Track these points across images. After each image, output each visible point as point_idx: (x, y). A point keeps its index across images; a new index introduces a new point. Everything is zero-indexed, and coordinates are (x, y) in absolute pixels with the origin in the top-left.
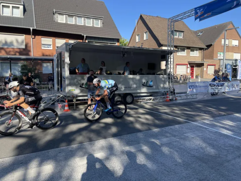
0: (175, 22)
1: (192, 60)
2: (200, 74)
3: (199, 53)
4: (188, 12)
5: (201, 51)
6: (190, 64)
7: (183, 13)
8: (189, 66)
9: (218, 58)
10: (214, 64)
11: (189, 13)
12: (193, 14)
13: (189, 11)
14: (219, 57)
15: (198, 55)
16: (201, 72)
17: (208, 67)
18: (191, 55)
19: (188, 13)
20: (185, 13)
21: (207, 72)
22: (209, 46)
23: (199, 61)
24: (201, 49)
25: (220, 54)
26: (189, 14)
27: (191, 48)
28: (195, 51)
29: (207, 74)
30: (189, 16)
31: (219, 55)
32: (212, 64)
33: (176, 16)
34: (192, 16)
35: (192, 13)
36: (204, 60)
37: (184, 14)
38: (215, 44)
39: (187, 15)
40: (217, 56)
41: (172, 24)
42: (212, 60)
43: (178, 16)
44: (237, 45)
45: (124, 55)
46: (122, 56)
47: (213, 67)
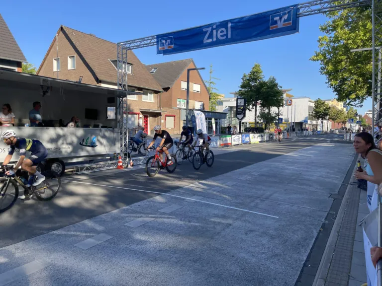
0: (129, 50)
1: (146, 108)
3: (155, 97)
5: (156, 95)
6: (142, 113)
8: (141, 116)
9: (178, 107)
10: (173, 114)
12: (154, 43)
13: (148, 37)
14: (178, 105)
15: (153, 101)
17: (167, 118)
18: (143, 100)
19: (147, 40)
20: (143, 39)
21: (165, 126)
22: (166, 89)
23: (154, 109)
24: (156, 92)
25: (180, 102)
27: (143, 90)
28: (149, 94)
29: (165, 128)
31: (178, 103)
32: (171, 114)
36: (161, 109)
38: (173, 87)
40: (176, 105)
42: (171, 109)
44: (199, 90)
45: (45, 93)
46: (42, 94)
47: (173, 118)
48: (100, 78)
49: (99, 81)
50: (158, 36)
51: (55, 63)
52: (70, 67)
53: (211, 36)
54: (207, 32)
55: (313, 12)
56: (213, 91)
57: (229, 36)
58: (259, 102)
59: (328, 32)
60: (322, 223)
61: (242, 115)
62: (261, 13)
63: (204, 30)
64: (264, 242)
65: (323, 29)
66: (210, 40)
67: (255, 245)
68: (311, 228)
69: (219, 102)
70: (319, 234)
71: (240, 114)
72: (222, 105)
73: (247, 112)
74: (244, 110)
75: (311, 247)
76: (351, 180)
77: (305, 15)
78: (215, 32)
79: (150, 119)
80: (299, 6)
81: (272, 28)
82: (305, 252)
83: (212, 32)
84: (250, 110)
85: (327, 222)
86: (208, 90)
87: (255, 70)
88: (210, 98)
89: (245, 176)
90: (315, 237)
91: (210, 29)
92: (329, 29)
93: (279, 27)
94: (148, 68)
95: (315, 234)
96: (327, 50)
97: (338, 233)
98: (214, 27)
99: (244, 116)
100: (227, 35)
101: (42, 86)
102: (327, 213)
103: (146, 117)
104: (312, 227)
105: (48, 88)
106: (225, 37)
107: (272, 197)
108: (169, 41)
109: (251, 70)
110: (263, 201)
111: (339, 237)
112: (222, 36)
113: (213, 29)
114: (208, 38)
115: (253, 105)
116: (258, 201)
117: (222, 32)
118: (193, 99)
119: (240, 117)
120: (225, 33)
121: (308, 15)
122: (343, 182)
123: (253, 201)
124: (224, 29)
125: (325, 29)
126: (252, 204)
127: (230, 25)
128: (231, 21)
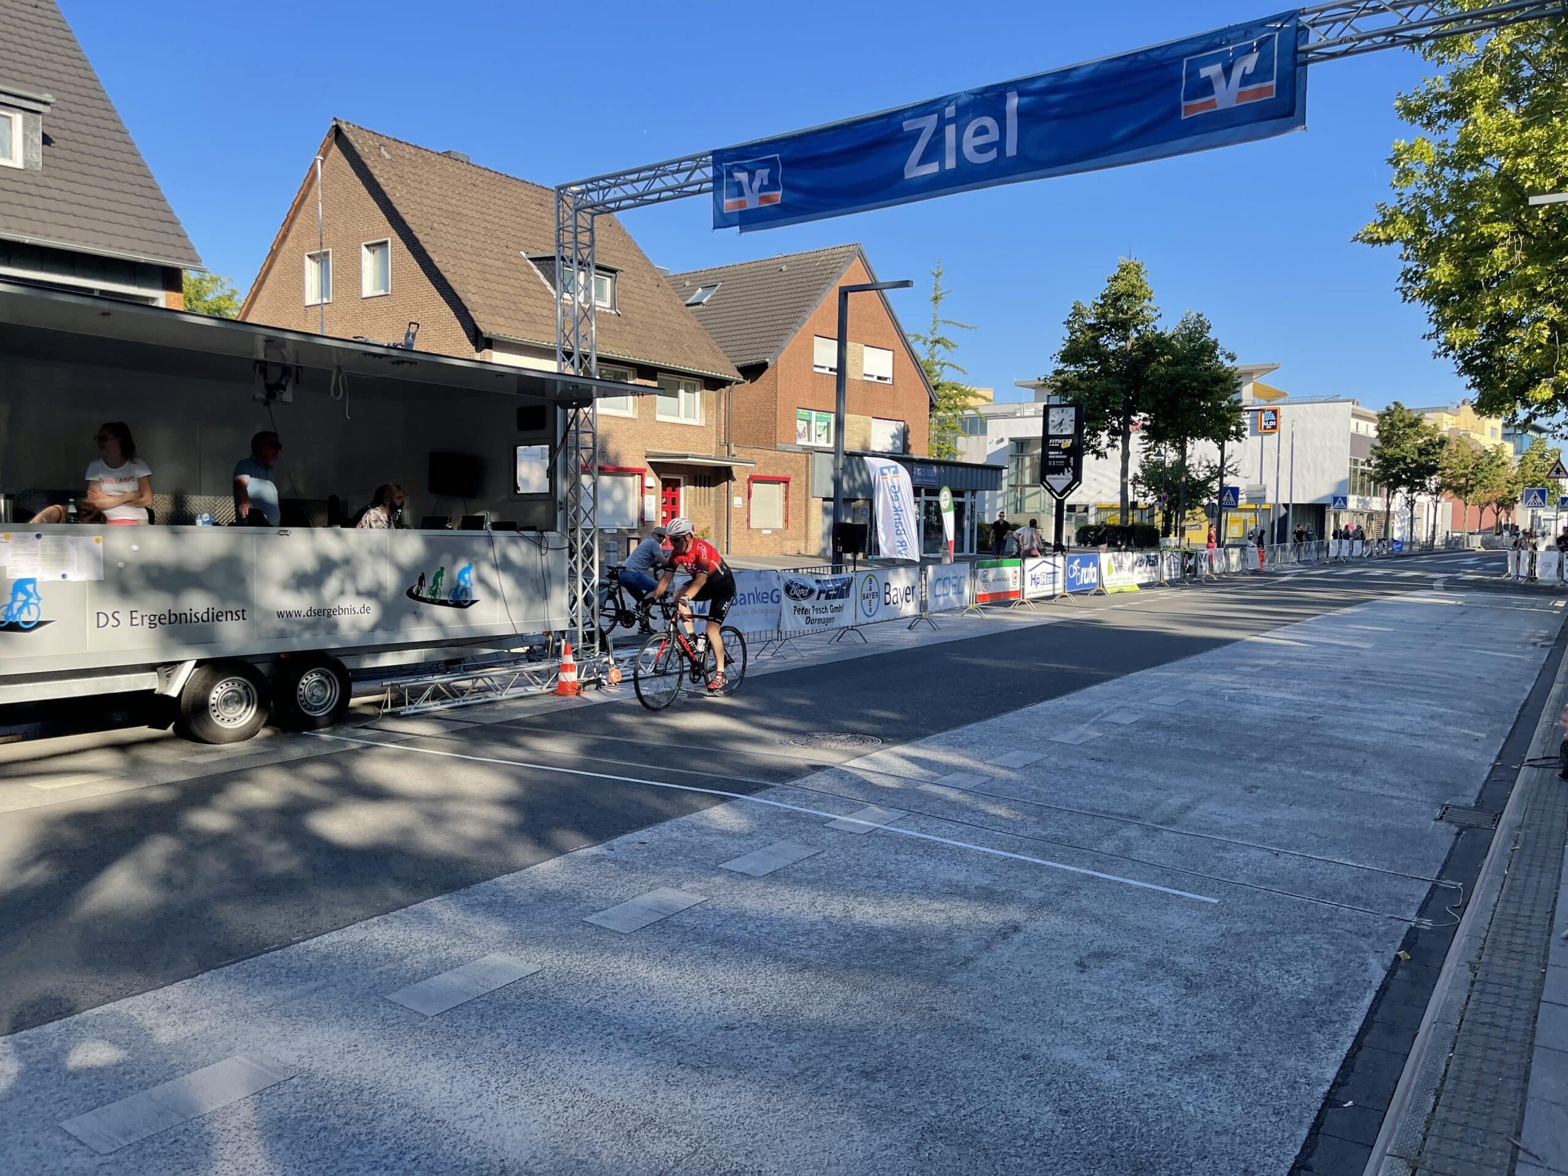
0: (602, 213)
1: (671, 448)
2: (712, 531)
3: (706, 405)
4: (674, 167)
5: (713, 394)
6: (657, 468)
7: (650, 169)
8: (651, 480)
9: (802, 442)
10: (781, 474)
11: (679, 171)
12: (701, 183)
13: (680, 162)
14: (800, 436)
15: (698, 419)
16: (717, 519)
17: (755, 487)
18: (659, 418)
19: (673, 172)
20: (658, 170)
21: (748, 520)
22: (753, 372)
23: (705, 453)
24: (713, 383)
25: (809, 422)
26: (682, 177)
27: (659, 376)
28: (682, 392)
29: (749, 527)
30: (679, 192)
31: (801, 426)
32: (770, 473)
33: (603, 179)
34: (700, 192)
35: (698, 176)
36: (733, 451)
37: (655, 177)
38: (782, 363)
39: (670, 181)
40: (794, 434)
41: (584, 219)
42: (771, 453)
43: (617, 179)
44: (888, 373)
45: (273, 391)
46: (261, 395)
47: (779, 489)
48: (487, 328)
49: (481, 341)
50: (719, 157)
51: (312, 270)
52: (369, 288)
53: (934, 151)
54: (916, 134)
55: (1367, 42)
56: (947, 376)
57: (1011, 150)
58: (1139, 417)
59: (1430, 122)
60: (1406, 927)
61: (1068, 476)
62: (1145, 52)
63: (908, 126)
64: (1155, 1002)
65: (1411, 112)
66: (932, 168)
67: (1120, 1013)
68: (1358, 950)
69: (973, 420)
70: (1391, 972)
71: (1058, 470)
72: (984, 431)
73: (1088, 459)
74: (1075, 454)
75: (1356, 1025)
76: (1534, 750)
77: (1333, 56)
78: (950, 131)
79: (686, 493)
80: (1305, 19)
81: (1192, 108)
82: (1333, 1048)
83: (939, 131)
84: (1099, 454)
85: (1427, 923)
86: (923, 371)
87: (1121, 286)
88: (932, 407)
89: (1081, 729)
90: (1377, 983)
91: (930, 123)
92: (1435, 109)
93: (1220, 107)
94: (679, 285)
95: (1377, 974)
96: (1427, 200)
97: (1473, 968)
98: (950, 111)
99: (1077, 478)
100: (1000, 145)
101: (263, 366)
102: (1428, 885)
103: (670, 486)
104: (1363, 943)
105: (286, 370)
106: (992, 155)
107: (1191, 815)
108: (763, 173)
109: (1103, 287)
110: (1151, 831)
111: (1477, 986)
112: (980, 149)
113: (942, 123)
114: (924, 160)
115: (1114, 432)
116: (1132, 832)
117: (982, 131)
118: (865, 413)
119: (1059, 481)
120: (994, 136)
121: (1345, 53)
122: (1499, 757)
123: (1109, 833)
124: (989, 122)
125: (1420, 110)
126: (1108, 845)
127: (1013, 102)
128: (1019, 86)
